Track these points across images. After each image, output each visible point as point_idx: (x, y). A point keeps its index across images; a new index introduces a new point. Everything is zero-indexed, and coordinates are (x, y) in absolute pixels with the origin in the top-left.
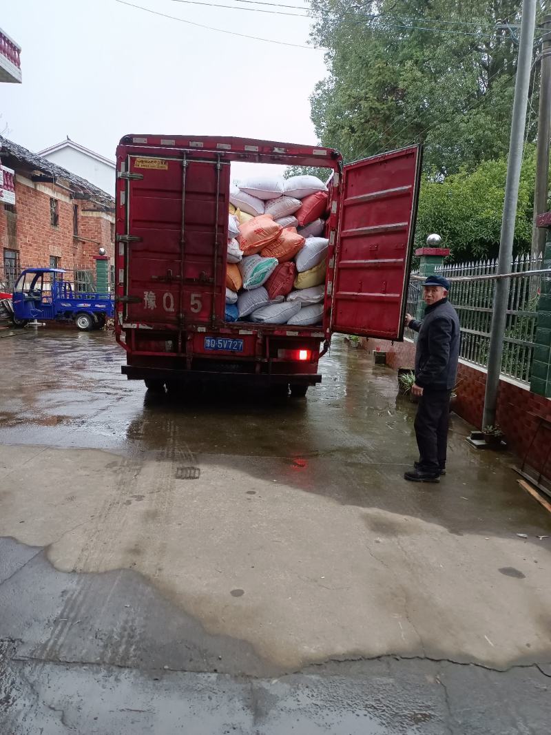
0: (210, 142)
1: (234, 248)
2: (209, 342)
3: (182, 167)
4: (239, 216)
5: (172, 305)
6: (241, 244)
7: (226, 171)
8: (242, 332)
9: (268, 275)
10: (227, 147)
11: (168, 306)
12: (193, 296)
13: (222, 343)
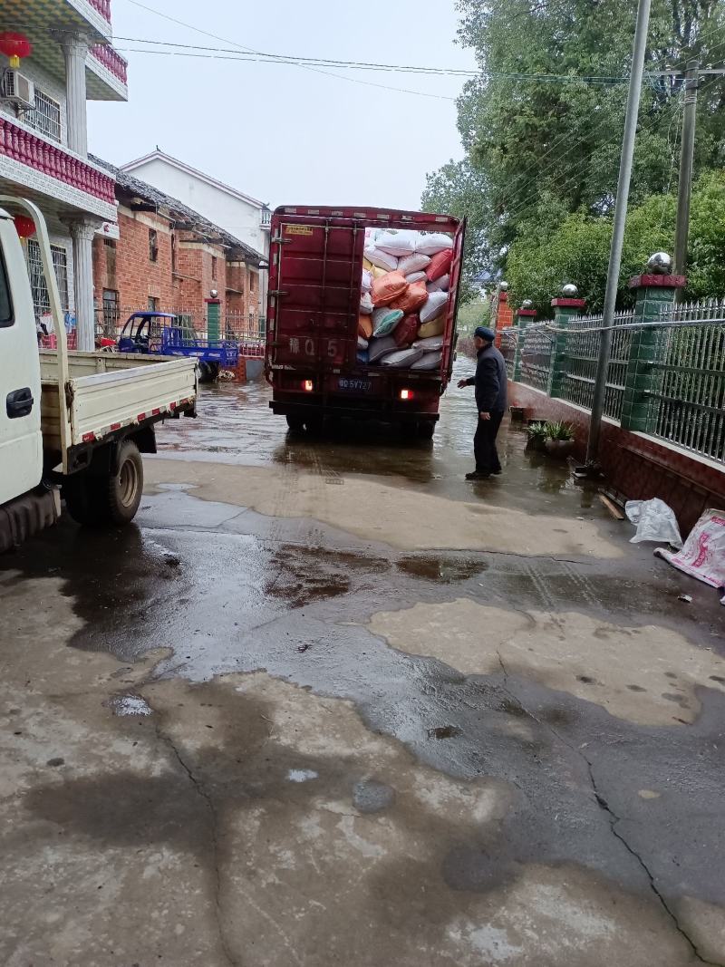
0: (348, 211)
1: (367, 302)
2: (343, 383)
3: (325, 233)
4: (374, 271)
5: (313, 350)
6: (373, 298)
7: (361, 236)
8: (371, 374)
9: (394, 325)
10: (363, 215)
11: (309, 350)
12: (330, 342)
13: (355, 384)
